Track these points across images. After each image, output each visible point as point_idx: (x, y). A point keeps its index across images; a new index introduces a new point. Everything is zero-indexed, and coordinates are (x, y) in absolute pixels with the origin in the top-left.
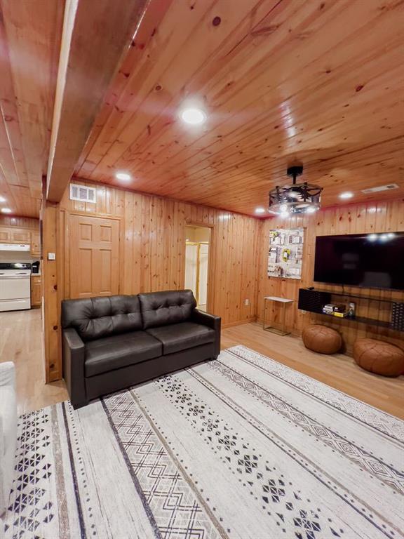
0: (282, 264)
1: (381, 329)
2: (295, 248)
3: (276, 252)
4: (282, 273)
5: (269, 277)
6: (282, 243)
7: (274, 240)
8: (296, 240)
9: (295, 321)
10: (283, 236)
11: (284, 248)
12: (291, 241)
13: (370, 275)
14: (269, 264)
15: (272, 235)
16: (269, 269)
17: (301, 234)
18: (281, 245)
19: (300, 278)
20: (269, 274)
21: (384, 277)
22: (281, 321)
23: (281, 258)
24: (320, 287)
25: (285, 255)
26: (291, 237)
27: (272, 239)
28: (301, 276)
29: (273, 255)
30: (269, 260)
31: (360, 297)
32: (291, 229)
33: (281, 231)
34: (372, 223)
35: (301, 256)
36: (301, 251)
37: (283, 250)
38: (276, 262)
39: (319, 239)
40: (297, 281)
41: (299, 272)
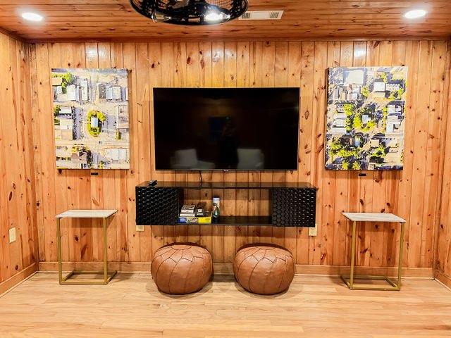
0: (89, 142)
2: (113, 110)
3: (73, 115)
4: (89, 159)
5: (60, 171)
6: (85, 97)
7: (64, 91)
8: (114, 93)
9: (125, 248)
10: (84, 84)
11: (89, 109)
12: (102, 96)
14: (58, 143)
15: (58, 81)
16: (59, 153)
17: (123, 82)
18: (81, 101)
19: (127, 166)
22: (95, 254)
23: (84, 129)
24: (166, 177)
25: (94, 123)
26: (102, 88)
27: (59, 89)
28: (131, 161)
29: (66, 124)
30: (57, 134)
31: (225, 186)
32: (101, 71)
33: (80, 73)
34: (232, 73)
35: (126, 125)
36: (126, 115)
37: (86, 114)
38: (74, 138)
39: (158, 92)
40: (123, 173)
41: (124, 154)
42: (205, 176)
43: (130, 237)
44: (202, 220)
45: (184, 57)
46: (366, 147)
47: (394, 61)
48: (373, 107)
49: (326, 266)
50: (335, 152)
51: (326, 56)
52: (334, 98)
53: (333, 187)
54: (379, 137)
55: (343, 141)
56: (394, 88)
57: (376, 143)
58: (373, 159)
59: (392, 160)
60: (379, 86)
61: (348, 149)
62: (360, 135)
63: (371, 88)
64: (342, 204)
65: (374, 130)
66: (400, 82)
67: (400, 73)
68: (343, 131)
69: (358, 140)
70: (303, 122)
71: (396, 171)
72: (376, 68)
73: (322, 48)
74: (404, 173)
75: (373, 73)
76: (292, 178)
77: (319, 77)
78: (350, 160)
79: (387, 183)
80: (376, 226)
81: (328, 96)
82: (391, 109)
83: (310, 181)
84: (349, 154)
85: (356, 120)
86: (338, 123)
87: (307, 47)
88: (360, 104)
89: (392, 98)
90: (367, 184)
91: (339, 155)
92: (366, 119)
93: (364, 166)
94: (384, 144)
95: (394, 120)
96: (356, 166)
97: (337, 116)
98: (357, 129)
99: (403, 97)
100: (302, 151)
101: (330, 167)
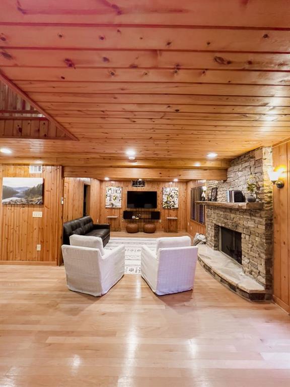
0: (113, 202)
1: (148, 220)
2: (118, 195)
3: (110, 196)
4: (113, 205)
6: (113, 193)
8: (119, 192)
9: (120, 225)
10: (113, 190)
11: (113, 195)
12: (116, 192)
13: (146, 205)
14: (106, 202)
15: (107, 189)
16: (107, 204)
17: (121, 190)
20: (106, 207)
21: (150, 205)
22: (113, 226)
23: (112, 199)
24: (129, 210)
25: (114, 198)
26: (116, 191)
27: (107, 191)
28: (122, 206)
29: (108, 198)
30: (106, 200)
31: (142, 211)
32: (116, 187)
33: (111, 187)
35: (121, 198)
36: (121, 196)
38: (110, 201)
39: (128, 192)
40: (120, 208)
41: (120, 205)
42: (137, 209)
43: (121, 222)
44: (137, 218)
46: (171, 204)
47: (176, 186)
48: (172, 195)
49: (163, 229)
51: (162, 185)
52: (164, 193)
53: (164, 212)
54: (173, 201)
55: (166, 202)
56: (176, 192)
58: (172, 206)
59: (176, 206)
60: (173, 191)
63: (171, 192)
64: (166, 215)
65: (173, 200)
67: (177, 189)
68: (166, 200)
69: (169, 202)
70: (158, 198)
71: (177, 208)
73: (161, 183)
74: (179, 209)
75: (172, 189)
76: (156, 210)
77: (161, 189)
79: (175, 211)
80: (174, 220)
82: (176, 196)
83: (159, 211)
84: (167, 205)
85: (169, 198)
86: (165, 200)
87: (159, 183)
88: (169, 195)
89: (176, 194)
90: (171, 211)
91: (165, 205)
92: (171, 198)
94: (174, 203)
95: (176, 198)
96: (169, 208)
97: (165, 197)
98: (169, 200)
99: (178, 194)
100: (158, 204)
101: (164, 208)
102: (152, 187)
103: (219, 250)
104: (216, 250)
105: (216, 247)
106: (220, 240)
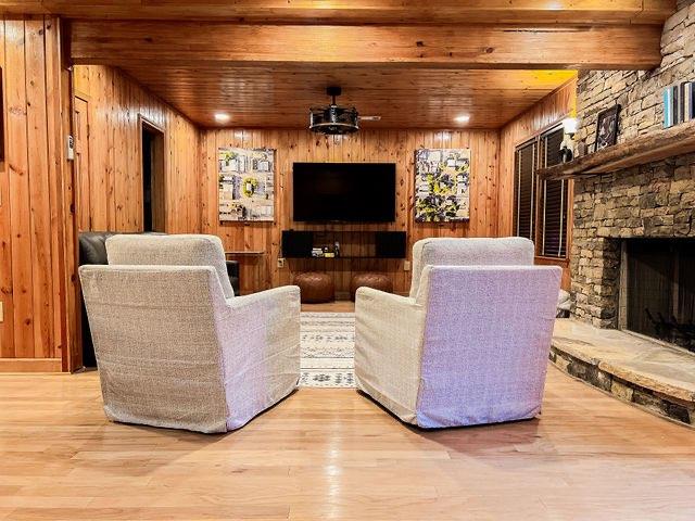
0: (244, 201)
1: (363, 262)
2: (262, 177)
3: (233, 182)
4: (244, 214)
5: (221, 222)
6: (242, 169)
7: (227, 164)
8: (263, 166)
10: (242, 159)
11: (245, 177)
12: (255, 168)
14: (221, 202)
15: (223, 157)
16: (222, 209)
17: (271, 158)
18: (239, 172)
19: (272, 219)
20: (223, 217)
23: (241, 191)
24: (300, 227)
25: (248, 187)
26: (255, 163)
27: (224, 163)
28: (275, 215)
29: (228, 188)
30: (221, 195)
31: (344, 233)
32: (254, 150)
33: (239, 151)
34: (348, 152)
35: (272, 189)
36: (271, 182)
37: (243, 180)
38: (234, 198)
39: (296, 166)
40: (268, 224)
41: (270, 210)
42: (329, 227)
43: (273, 272)
44: (327, 255)
45: (314, 141)
46: (443, 206)
47: (461, 146)
48: (447, 177)
50: (421, 209)
51: (413, 143)
52: (420, 171)
54: (452, 198)
55: (427, 201)
56: (463, 164)
57: (450, 202)
58: (448, 214)
59: (462, 214)
60: (451, 163)
61: (431, 207)
62: (439, 197)
63: (446, 163)
65: (449, 193)
66: (465, 160)
67: (465, 154)
68: (427, 194)
69: (437, 200)
70: (399, 188)
71: (465, 223)
72: (449, 150)
73: (411, 136)
74: (471, 224)
75: (446, 153)
76: (391, 228)
77: (410, 156)
78: (432, 215)
81: (416, 169)
82: (460, 179)
83: (405, 229)
84: (432, 210)
85: (436, 186)
87: (401, 135)
88: (438, 176)
89: (460, 171)
91: (424, 211)
92: (443, 186)
93: (442, 219)
94: (455, 203)
95: (462, 186)
96: (437, 219)
97: (423, 183)
98: (437, 192)
99: (468, 170)
100: (398, 209)
101: (419, 221)
102: (377, 148)
103: (617, 328)
104: (608, 327)
105: (609, 317)
106: (624, 295)
